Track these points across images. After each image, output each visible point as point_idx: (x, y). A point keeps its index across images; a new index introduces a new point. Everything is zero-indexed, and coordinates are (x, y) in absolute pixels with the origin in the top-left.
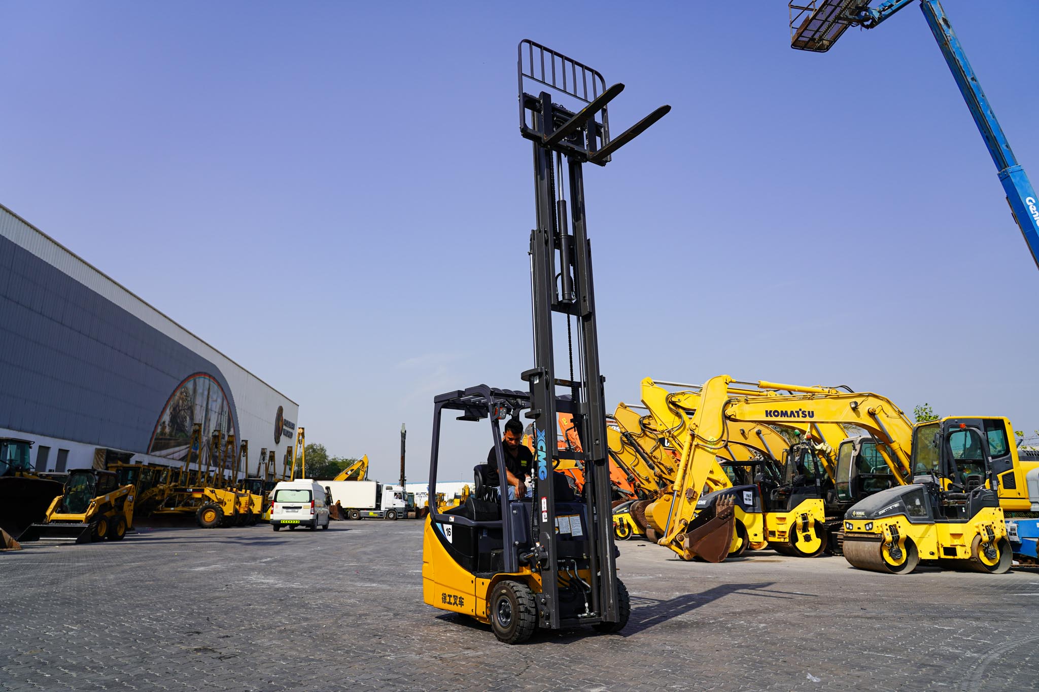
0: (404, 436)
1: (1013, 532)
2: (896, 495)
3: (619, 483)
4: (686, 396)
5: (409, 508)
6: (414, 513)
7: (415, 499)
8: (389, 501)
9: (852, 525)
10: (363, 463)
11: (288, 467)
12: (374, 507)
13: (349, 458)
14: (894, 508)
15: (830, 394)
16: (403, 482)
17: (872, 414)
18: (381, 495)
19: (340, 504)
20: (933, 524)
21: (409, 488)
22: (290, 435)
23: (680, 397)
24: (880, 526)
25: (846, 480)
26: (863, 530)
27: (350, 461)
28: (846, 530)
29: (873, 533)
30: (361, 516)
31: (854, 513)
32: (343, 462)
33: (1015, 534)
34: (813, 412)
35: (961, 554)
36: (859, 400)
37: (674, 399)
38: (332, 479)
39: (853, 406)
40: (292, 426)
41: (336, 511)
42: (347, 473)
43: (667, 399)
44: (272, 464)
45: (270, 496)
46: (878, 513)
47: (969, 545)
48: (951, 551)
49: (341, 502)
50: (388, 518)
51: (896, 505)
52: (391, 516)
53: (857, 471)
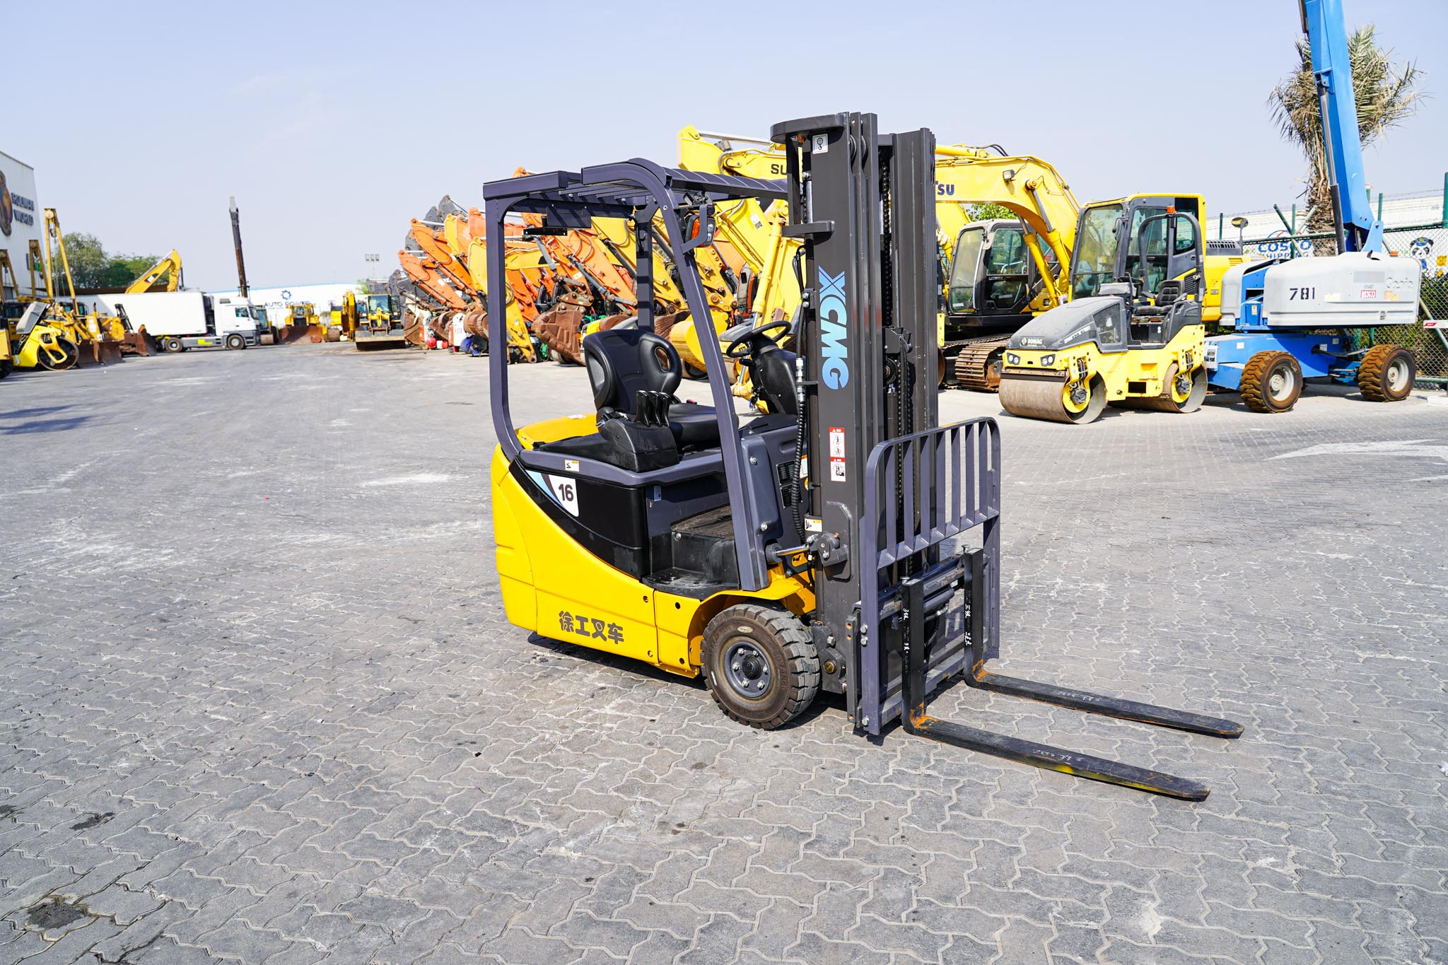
0: (235, 217)
1: (1210, 357)
2: (1087, 315)
3: (617, 290)
4: (749, 158)
5: (261, 330)
6: (270, 337)
7: (268, 314)
8: (227, 322)
9: (1019, 358)
10: (173, 264)
11: (37, 274)
12: (204, 331)
13: (145, 255)
14: (1084, 333)
15: (977, 157)
16: (244, 288)
17: (1030, 190)
18: (213, 312)
19: (144, 331)
20: (1125, 352)
21: (256, 297)
22: (29, 221)
23: (740, 159)
24: (1064, 360)
25: (970, 284)
26: (1037, 364)
27: (147, 259)
28: (1006, 364)
29: (1054, 370)
30: (185, 346)
31: (1024, 341)
32: (135, 261)
33: (1213, 360)
34: (953, 186)
35: (1152, 391)
36: (1015, 167)
37: (730, 163)
38: (123, 291)
39: (1008, 176)
40: (30, 205)
41: (142, 342)
42: (146, 281)
43: (721, 161)
44: (6, 272)
45: (18, 327)
46: (1063, 342)
47: (1161, 378)
48: (1137, 387)
49: (146, 327)
50: (230, 347)
51: (1087, 329)
52: (235, 342)
53: (985, 272)
